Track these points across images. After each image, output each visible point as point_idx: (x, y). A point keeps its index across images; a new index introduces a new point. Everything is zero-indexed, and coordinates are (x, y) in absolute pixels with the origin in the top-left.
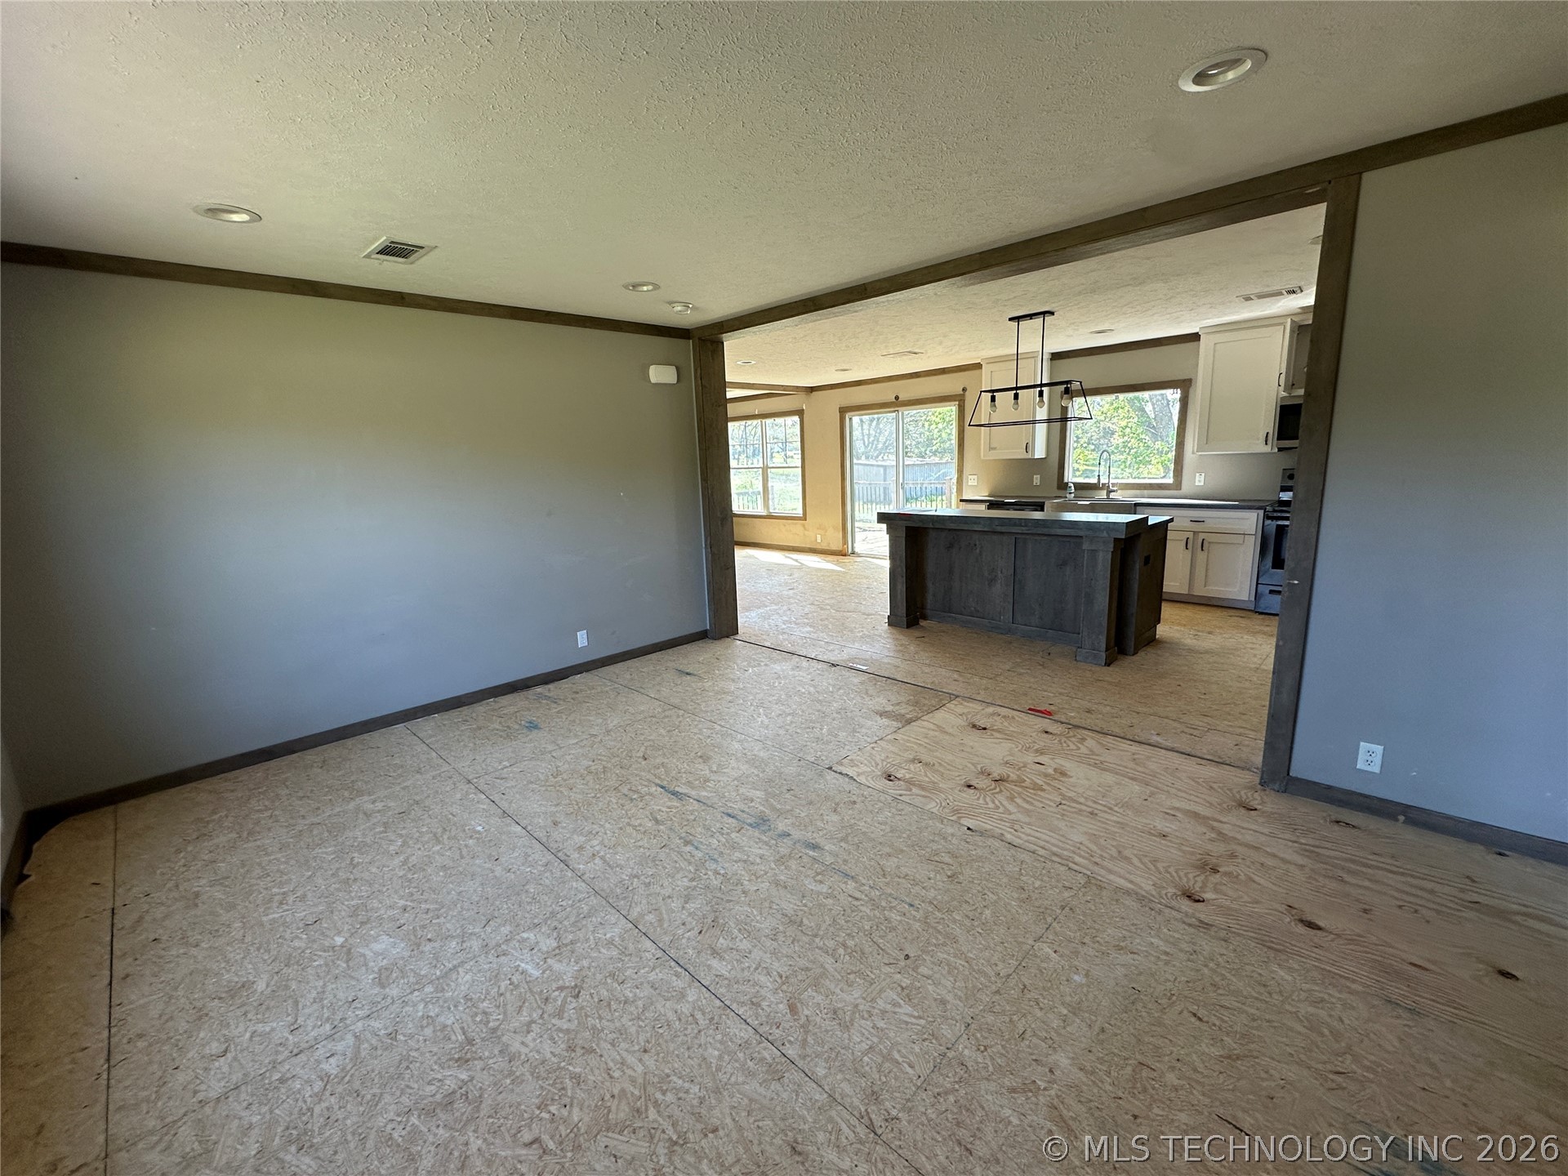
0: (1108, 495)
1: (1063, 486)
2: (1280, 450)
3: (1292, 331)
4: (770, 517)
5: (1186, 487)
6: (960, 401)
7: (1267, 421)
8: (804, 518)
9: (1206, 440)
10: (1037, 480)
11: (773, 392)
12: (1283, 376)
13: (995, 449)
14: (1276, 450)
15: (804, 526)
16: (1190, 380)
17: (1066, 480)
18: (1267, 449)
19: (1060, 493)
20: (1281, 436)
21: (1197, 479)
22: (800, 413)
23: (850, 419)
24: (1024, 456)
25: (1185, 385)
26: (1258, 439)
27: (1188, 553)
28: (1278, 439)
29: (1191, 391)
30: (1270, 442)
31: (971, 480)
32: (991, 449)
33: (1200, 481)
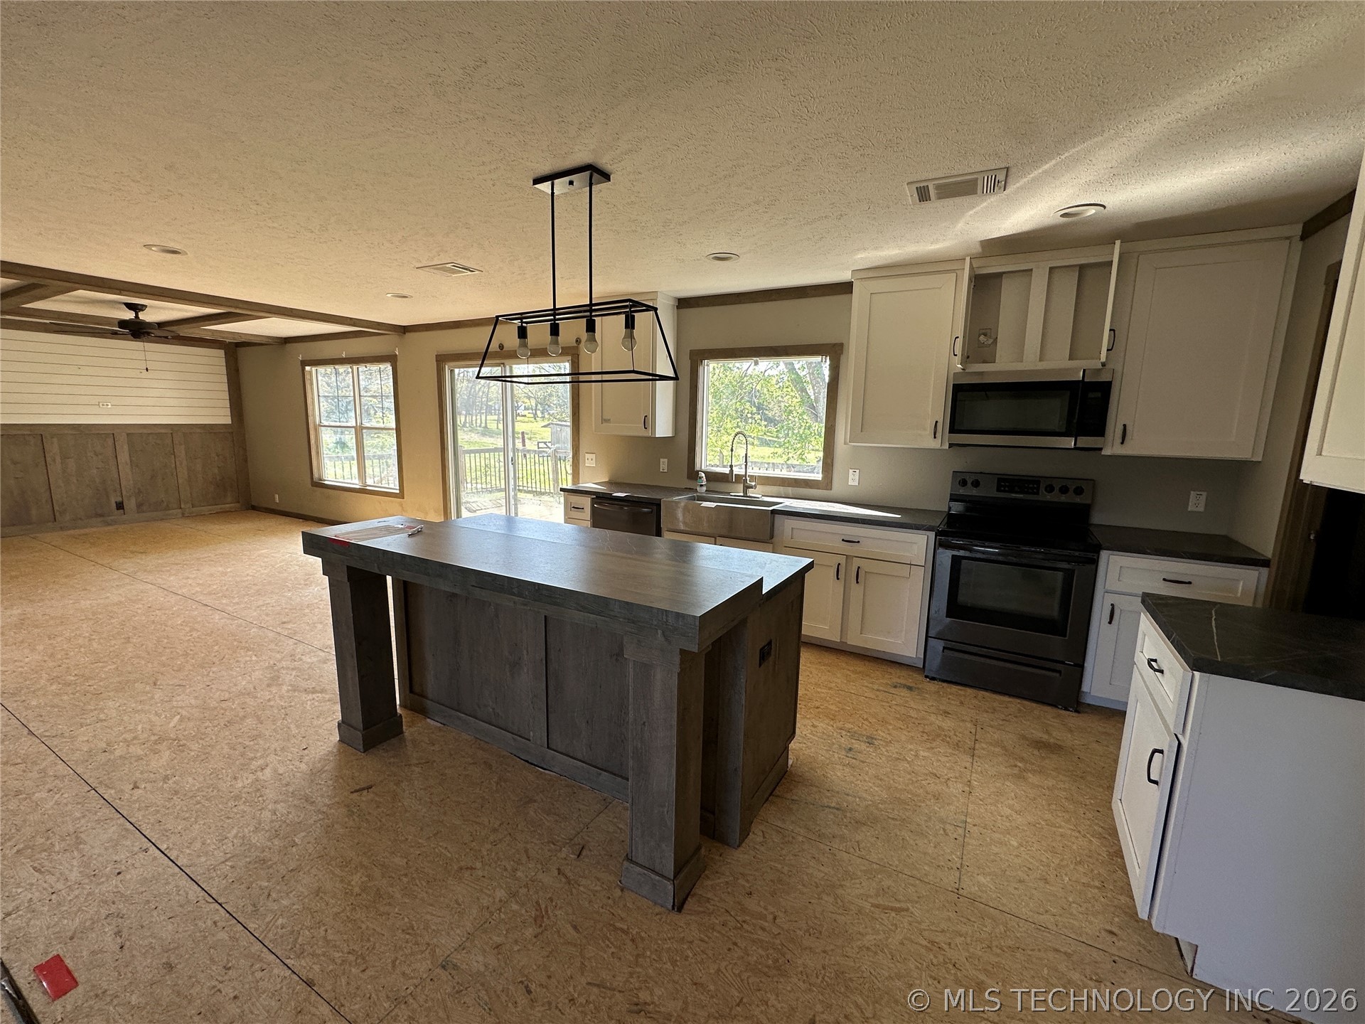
0: (745, 492)
1: (693, 474)
2: (951, 445)
3: (970, 279)
4: (363, 491)
5: (837, 488)
6: (573, 355)
7: (935, 406)
8: (401, 495)
9: (862, 427)
10: (664, 464)
11: (364, 329)
12: (959, 343)
13: (608, 421)
14: (946, 447)
15: (401, 505)
16: (842, 345)
17: (697, 467)
18: (935, 444)
19: (690, 484)
20: (955, 426)
21: (851, 476)
22: (391, 359)
23: (452, 372)
24: (643, 433)
25: (834, 351)
26: (925, 429)
27: (840, 584)
28: (950, 432)
29: (843, 358)
30: (939, 435)
31: (589, 461)
32: (604, 421)
33: (853, 479)
